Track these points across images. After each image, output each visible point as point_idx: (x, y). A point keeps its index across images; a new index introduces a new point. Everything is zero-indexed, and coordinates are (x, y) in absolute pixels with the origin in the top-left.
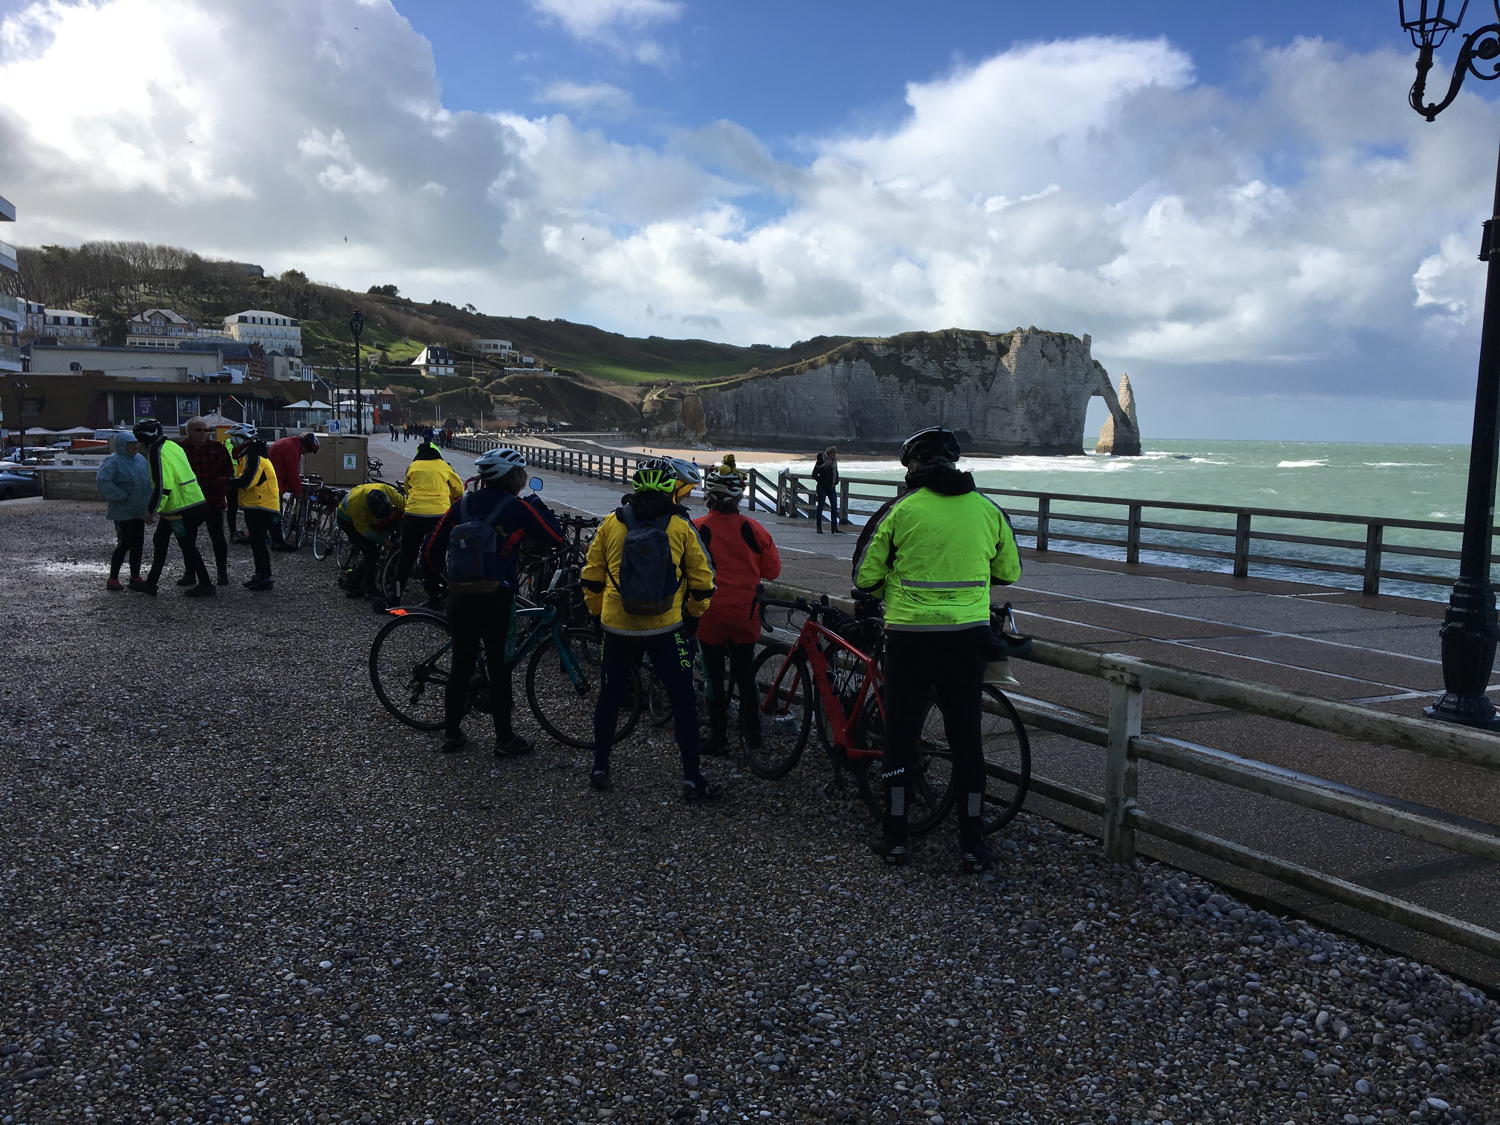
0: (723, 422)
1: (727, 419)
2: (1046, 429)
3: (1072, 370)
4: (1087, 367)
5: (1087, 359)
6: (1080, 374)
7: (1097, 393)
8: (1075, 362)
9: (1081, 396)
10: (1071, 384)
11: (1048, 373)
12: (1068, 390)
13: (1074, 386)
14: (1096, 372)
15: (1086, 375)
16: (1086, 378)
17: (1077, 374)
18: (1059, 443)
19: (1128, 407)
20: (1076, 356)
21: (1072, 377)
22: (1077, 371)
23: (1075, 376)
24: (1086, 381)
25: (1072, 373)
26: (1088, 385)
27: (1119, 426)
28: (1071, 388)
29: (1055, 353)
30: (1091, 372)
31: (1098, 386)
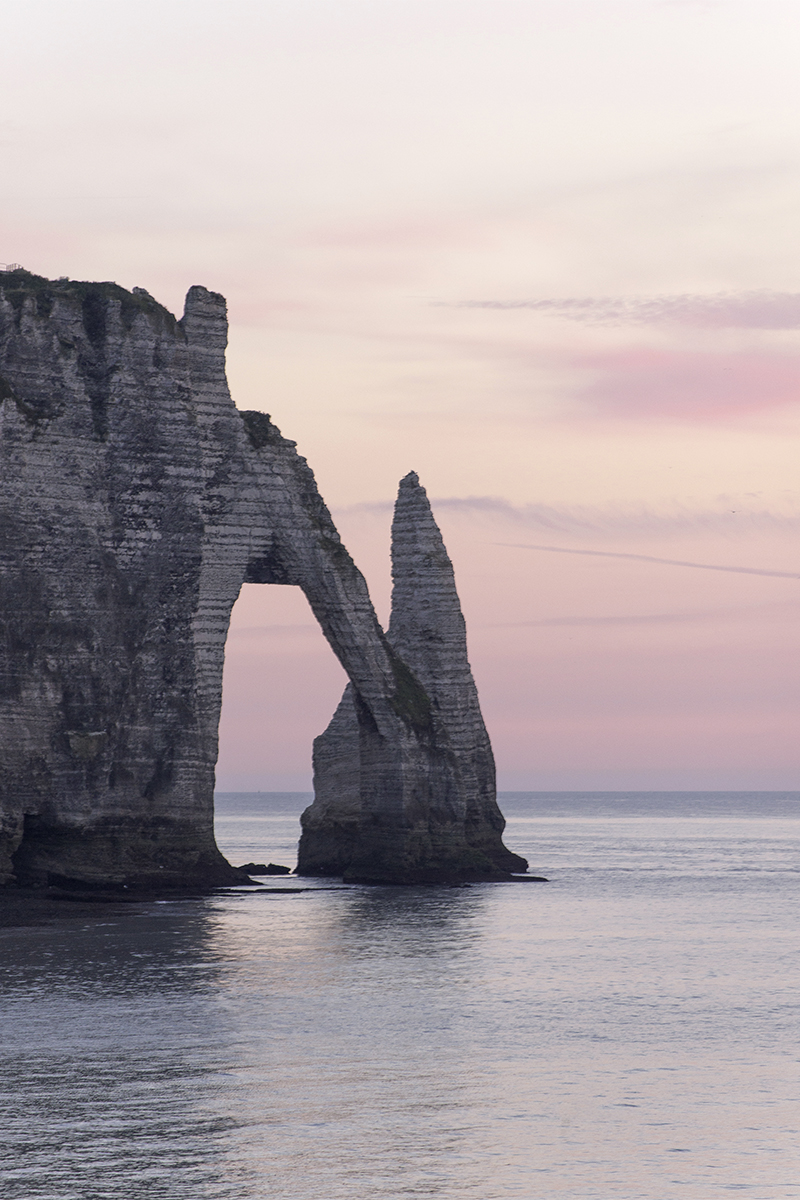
2: (29, 747)
3: (139, 461)
4: (216, 445)
5: (209, 409)
6: (178, 477)
7: (268, 568)
8: (155, 421)
9: (190, 582)
10: (142, 526)
11: (26, 470)
12: (127, 559)
13: (156, 535)
14: (258, 468)
15: (212, 483)
16: (210, 498)
17: (167, 477)
18: (98, 813)
19: (431, 638)
20: (158, 393)
21: (143, 496)
22: (164, 462)
23: (157, 488)
24: (212, 512)
25: (143, 476)
26: (222, 530)
27: (383, 731)
28: (141, 545)
29: (54, 380)
30: (235, 467)
31: (274, 537)
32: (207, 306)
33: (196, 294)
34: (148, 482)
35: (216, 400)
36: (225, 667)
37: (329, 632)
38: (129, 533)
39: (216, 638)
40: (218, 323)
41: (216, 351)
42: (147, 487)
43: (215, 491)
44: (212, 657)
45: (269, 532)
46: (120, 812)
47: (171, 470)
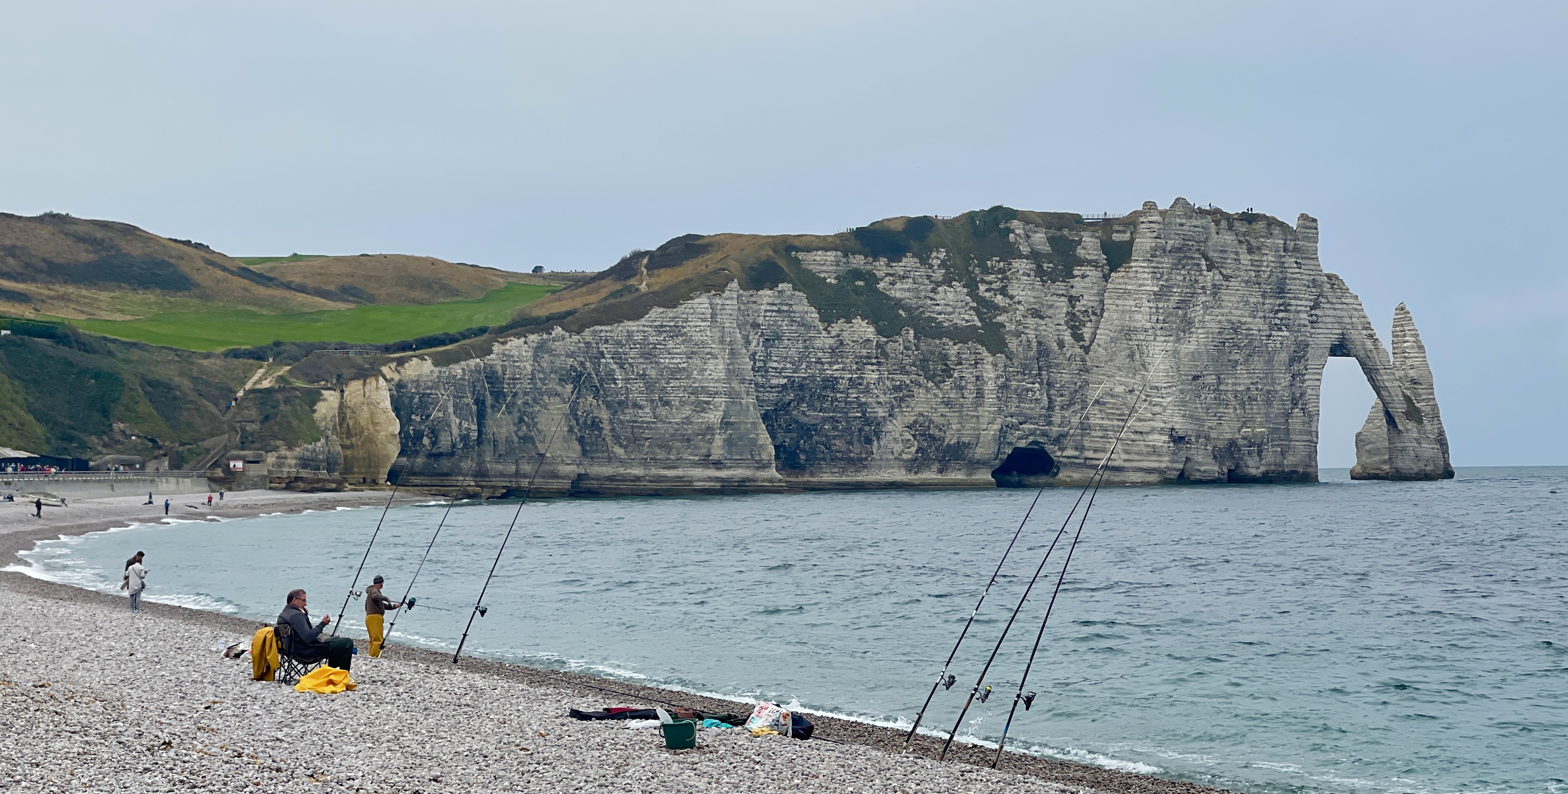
0: (445, 442)
1: (455, 431)
2: (1228, 436)
3: (1278, 298)
4: (1314, 290)
5: (1310, 272)
6: (1297, 305)
7: (1340, 349)
8: (1285, 278)
9: (1304, 356)
10: (1280, 329)
11: (1224, 304)
12: (1273, 345)
13: (1286, 334)
14: (1334, 301)
15: (1312, 308)
16: (1311, 315)
17: (1291, 305)
18: (1262, 469)
19: (1415, 383)
20: (1286, 265)
21: (1281, 315)
22: (1290, 298)
23: (1287, 311)
24: (1312, 322)
25: (1280, 305)
26: (1318, 331)
27: (1400, 427)
28: (1280, 338)
29: (1236, 260)
30: (1323, 300)
31: (1343, 334)
32: (1309, 222)
33: (1304, 217)
34: (1282, 308)
35: (1313, 268)
36: (1321, 397)
37: (1371, 380)
38: (1274, 333)
39: (1317, 383)
40: (1314, 231)
41: (1314, 244)
42: (1282, 311)
43: (1313, 312)
44: (1314, 392)
45: (1340, 331)
46: (1273, 468)
47: (1293, 302)
